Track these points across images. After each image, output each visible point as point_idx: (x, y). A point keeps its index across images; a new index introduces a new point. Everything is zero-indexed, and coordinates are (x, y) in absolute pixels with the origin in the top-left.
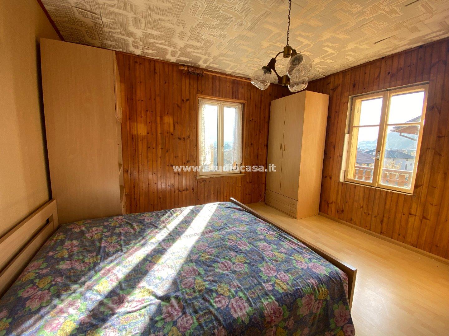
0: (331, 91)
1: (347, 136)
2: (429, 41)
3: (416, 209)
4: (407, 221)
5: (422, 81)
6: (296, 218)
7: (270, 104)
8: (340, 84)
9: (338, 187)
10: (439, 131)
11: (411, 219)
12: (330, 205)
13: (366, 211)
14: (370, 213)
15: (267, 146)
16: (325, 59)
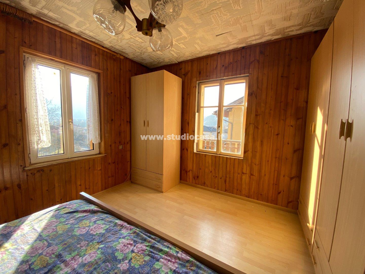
0: (183, 76)
1: (197, 114)
2: (249, 43)
3: (246, 169)
4: (241, 179)
5: (245, 74)
6: (162, 192)
7: (130, 80)
8: (189, 71)
9: (193, 157)
10: (256, 111)
11: (244, 177)
12: (188, 173)
13: (214, 175)
14: (217, 175)
15: (130, 122)
16: (179, 42)
